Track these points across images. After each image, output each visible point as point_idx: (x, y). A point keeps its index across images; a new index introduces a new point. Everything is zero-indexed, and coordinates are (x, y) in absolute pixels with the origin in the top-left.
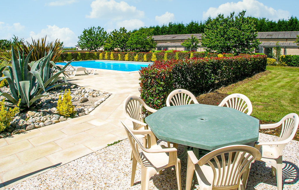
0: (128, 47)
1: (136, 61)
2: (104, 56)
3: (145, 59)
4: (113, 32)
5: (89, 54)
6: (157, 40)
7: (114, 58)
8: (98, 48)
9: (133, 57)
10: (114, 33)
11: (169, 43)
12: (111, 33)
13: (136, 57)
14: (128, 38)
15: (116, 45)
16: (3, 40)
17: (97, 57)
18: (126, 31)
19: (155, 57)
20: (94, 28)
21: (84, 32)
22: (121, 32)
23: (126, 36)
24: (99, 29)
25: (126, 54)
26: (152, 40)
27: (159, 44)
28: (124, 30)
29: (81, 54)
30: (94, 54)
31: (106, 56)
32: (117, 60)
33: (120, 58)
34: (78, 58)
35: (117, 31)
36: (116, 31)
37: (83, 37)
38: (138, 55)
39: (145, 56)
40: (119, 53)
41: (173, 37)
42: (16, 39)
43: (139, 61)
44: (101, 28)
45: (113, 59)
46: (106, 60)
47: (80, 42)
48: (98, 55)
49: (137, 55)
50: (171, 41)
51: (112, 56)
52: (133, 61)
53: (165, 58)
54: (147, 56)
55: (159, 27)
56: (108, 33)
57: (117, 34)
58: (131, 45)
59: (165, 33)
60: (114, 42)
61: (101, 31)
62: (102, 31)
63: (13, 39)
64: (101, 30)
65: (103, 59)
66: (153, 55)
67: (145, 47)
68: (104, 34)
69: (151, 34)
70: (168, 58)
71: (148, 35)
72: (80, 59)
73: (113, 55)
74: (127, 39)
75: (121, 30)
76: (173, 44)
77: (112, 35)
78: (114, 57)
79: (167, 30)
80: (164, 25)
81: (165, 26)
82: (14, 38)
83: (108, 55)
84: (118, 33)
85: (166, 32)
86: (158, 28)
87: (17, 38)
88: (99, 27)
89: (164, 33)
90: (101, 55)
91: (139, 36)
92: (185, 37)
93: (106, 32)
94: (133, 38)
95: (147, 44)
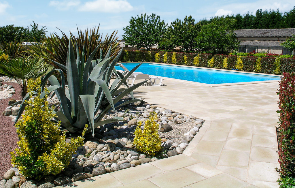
0: (197, 45)
1: (210, 67)
2: (161, 57)
3: (226, 65)
4: (174, 23)
5: (141, 53)
6: (239, 37)
7: (176, 61)
8: (152, 45)
9: (207, 62)
10: (177, 23)
11: (257, 41)
12: (172, 23)
13: (211, 61)
14: (196, 32)
15: (179, 41)
17: (152, 58)
18: (193, 22)
19: (242, 62)
20: (146, 17)
21: (132, 22)
22: (187, 24)
23: (194, 29)
24: (154, 18)
25: (195, 56)
26: (234, 37)
27: (244, 43)
28: (190, 20)
29: (129, 52)
30: (147, 54)
31: (165, 58)
32: (181, 64)
33: (186, 62)
34: (125, 58)
35: (180, 22)
37: (129, 28)
38: (215, 58)
39: (225, 61)
40: (185, 55)
41: (264, 33)
42: (35, 27)
43: (216, 67)
44: (156, 17)
46: (165, 63)
47: (125, 35)
48: (153, 55)
49: (213, 59)
50: (262, 39)
51: (174, 57)
52: (206, 66)
53: (258, 65)
54: (228, 60)
55: (241, 17)
56: (166, 24)
57: (180, 25)
58: (201, 42)
59: (250, 26)
60: (175, 38)
61: (156, 20)
62: (158, 20)
64: (156, 18)
65: (160, 62)
66: (239, 60)
67: (222, 46)
68: (160, 25)
69: (232, 27)
70: (262, 64)
71: (228, 29)
72: (128, 60)
73: (176, 57)
74: (195, 34)
75: (186, 19)
76: (264, 43)
77: (173, 27)
78: (177, 60)
79: (254, 22)
80: (249, 14)
81: (250, 15)
82: (33, 25)
83: (168, 56)
84: (181, 24)
85: (252, 24)
86: (239, 17)
87: (36, 25)
88: (153, 14)
89: (249, 26)
90: (157, 55)
91: (214, 30)
92: (284, 33)
93: (163, 23)
94: (204, 33)
95: (226, 42)
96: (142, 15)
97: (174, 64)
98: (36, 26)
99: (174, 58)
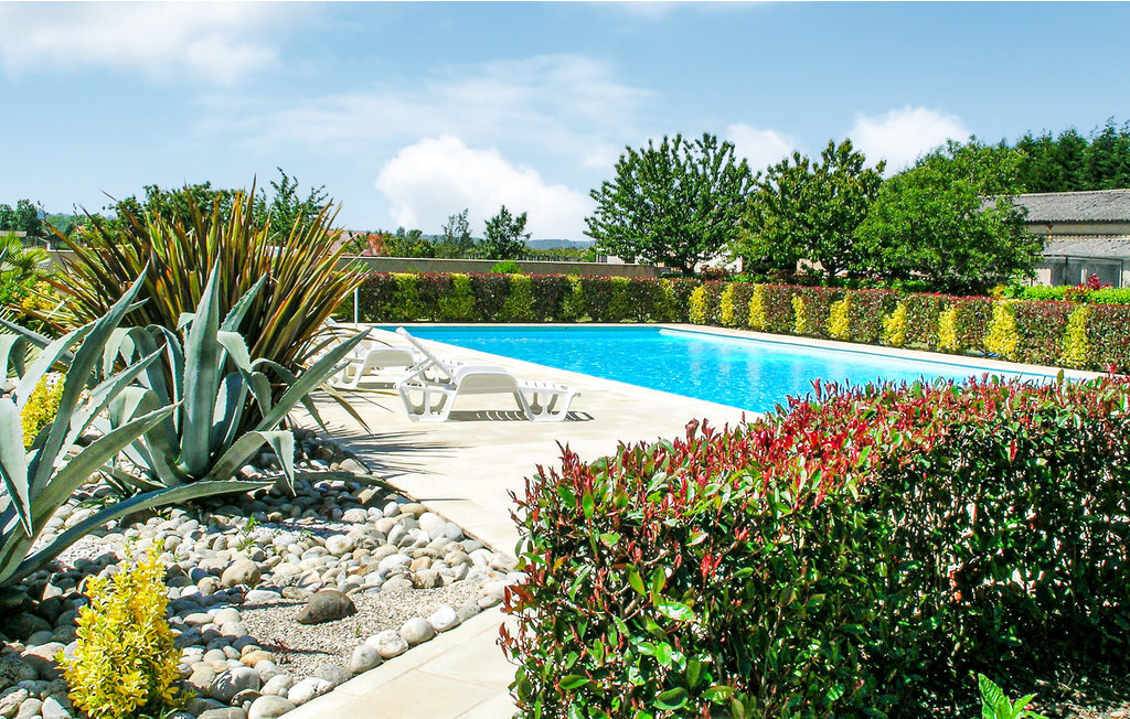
1: (891, 345)
2: (713, 304)
3: (949, 338)
4: (778, 167)
5: (635, 287)
6: (1057, 222)
7: (766, 318)
9: (878, 321)
10: (792, 173)
12: (771, 171)
13: (893, 322)
14: (863, 205)
15: (796, 241)
16: (226, 194)
17: (677, 306)
18: (858, 166)
19: (1010, 325)
20: (682, 145)
21: (624, 169)
22: (832, 170)
23: (856, 190)
24: (710, 151)
25: (835, 297)
26: (1017, 222)
27: (1058, 247)
28: (845, 156)
29: (585, 284)
30: (657, 290)
31: (726, 308)
32: (786, 332)
33: (800, 323)
34: (567, 307)
35: (806, 165)
36: (801, 160)
37: (614, 192)
38: (910, 307)
39: (948, 319)
40: (799, 294)
42: (286, 191)
43: (914, 345)
44: (719, 145)
45: (763, 324)
46: (727, 326)
47: (599, 218)
48: (684, 296)
49: (900, 310)
51: (756, 305)
52: (875, 341)
53: (1075, 338)
54: (959, 316)
55: (1080, 141)
56: (754, 174)
57: (805, 177)
59: (1116, 178)
60: (780, 227)
61: (718, 160)
62: (726, 160)
63: (276, 187)
64: (717, 151)
65: (710, 322)
66: (999, 315)
67: (962, 259)
68: (733, 180)
69: (1007, 184)
70: (1090, 335)
71: (988, 190)
72: (580, 315)
73: (767, 301)
74: (859, 210)
75: (829, 154)
77: (775, 186)
78: (769, 313)
80: (1111, 131)
81: (1117, 131)
82: (279, 184)
83: (735, 299)
84: (811, 171)
85: (1124, 171)
86: (1071, 145)
87: (291, 183)
88: (706, 137)
89: (1111, 175)
90: (698, 295)
91: (926, 196)
93: (746, 171)
94: (890, 208)
95: (983, 240)
96: (666, 139)
97: (758, 329)
98: (289, 186)
99: (759, 307)
